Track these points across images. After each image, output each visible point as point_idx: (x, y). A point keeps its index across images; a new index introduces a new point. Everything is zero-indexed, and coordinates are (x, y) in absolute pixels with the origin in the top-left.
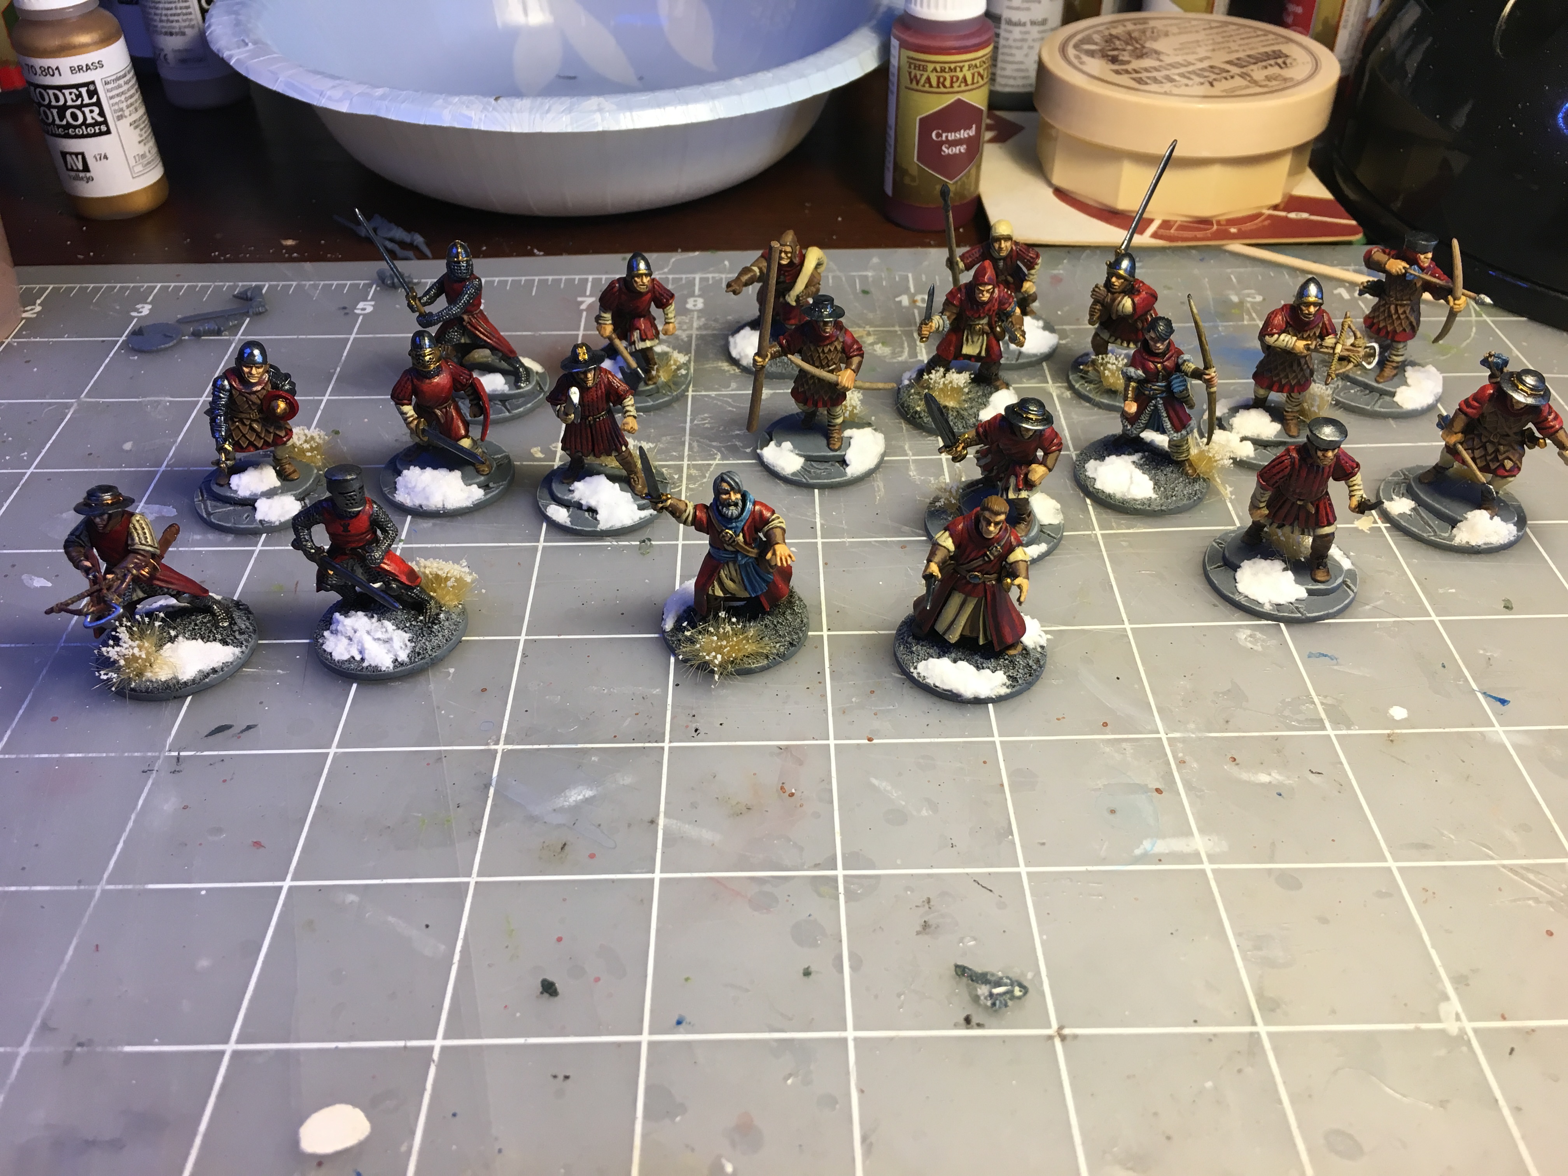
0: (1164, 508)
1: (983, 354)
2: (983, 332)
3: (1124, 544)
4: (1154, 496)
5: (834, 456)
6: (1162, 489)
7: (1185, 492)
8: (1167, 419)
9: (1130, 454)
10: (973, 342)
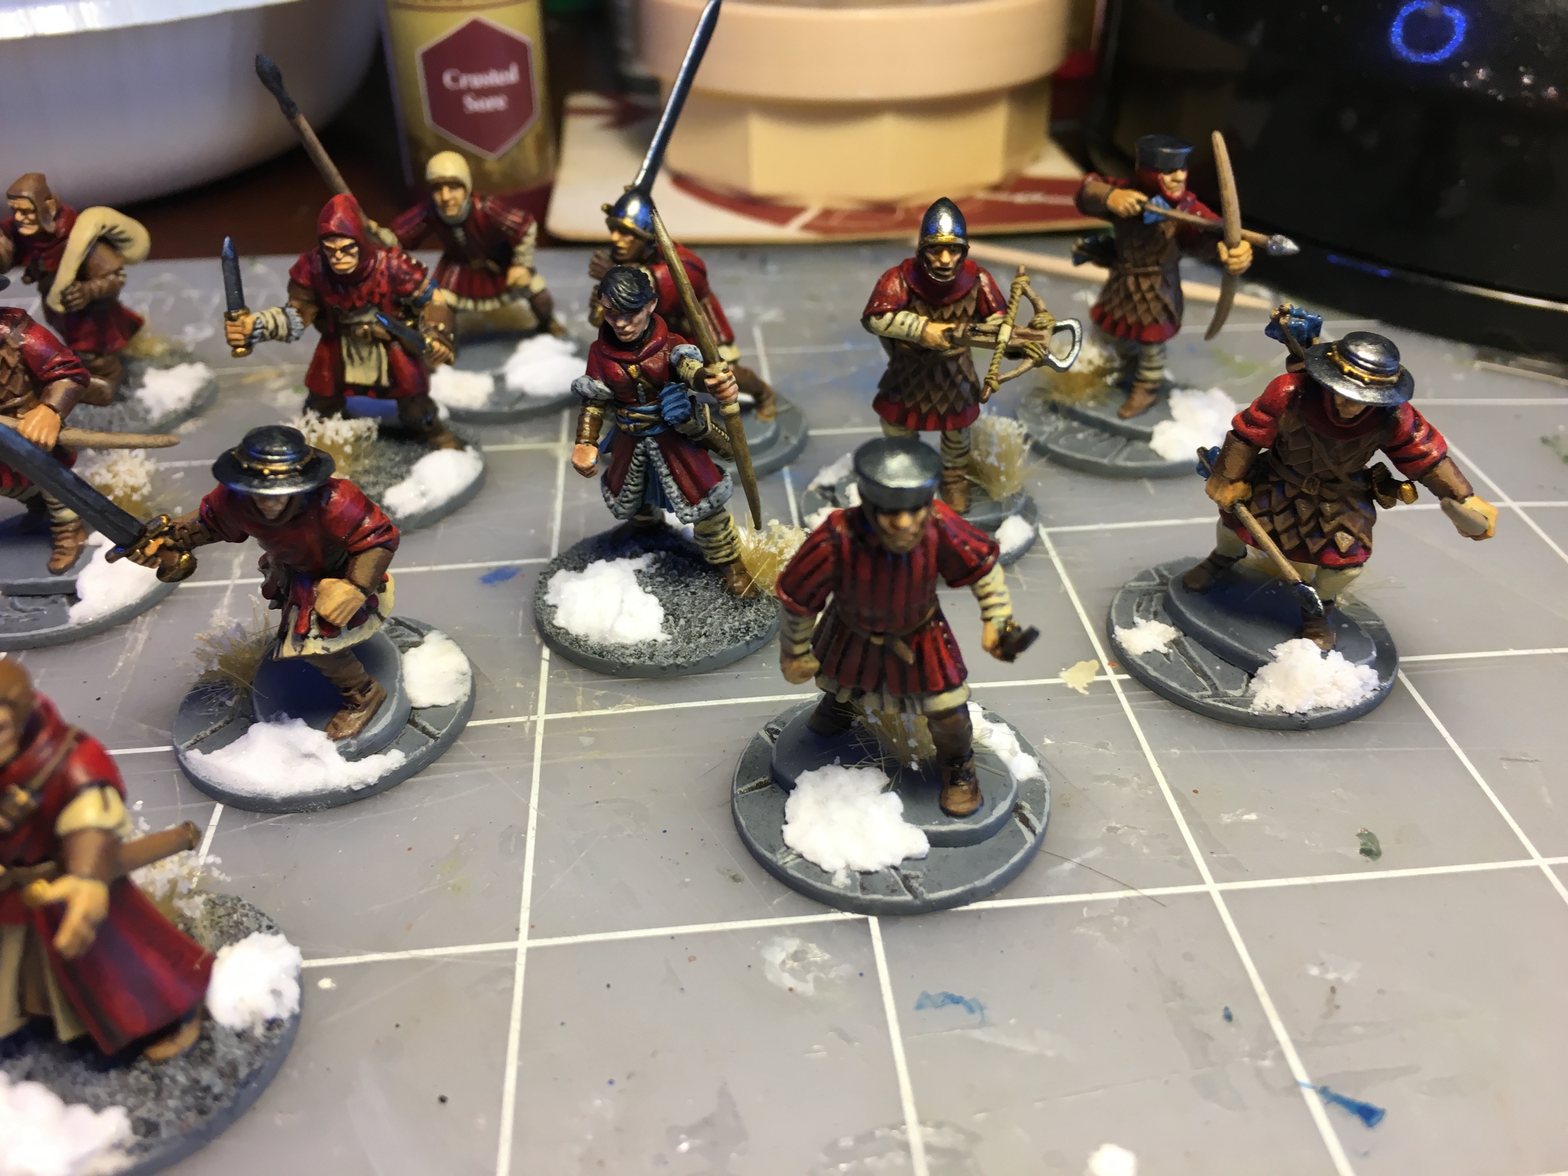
0: (680, 660)
1: (385, 381)
2: (375, 340)
3: (587, 741)
4: (662, 637)
5: (56, 584)
6: (682, 622)
7: (726, 627)
8: (669, 480)
9: (634, 555)
10: (361, 359)
